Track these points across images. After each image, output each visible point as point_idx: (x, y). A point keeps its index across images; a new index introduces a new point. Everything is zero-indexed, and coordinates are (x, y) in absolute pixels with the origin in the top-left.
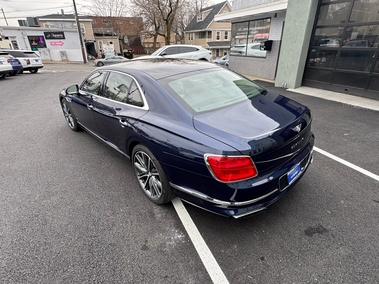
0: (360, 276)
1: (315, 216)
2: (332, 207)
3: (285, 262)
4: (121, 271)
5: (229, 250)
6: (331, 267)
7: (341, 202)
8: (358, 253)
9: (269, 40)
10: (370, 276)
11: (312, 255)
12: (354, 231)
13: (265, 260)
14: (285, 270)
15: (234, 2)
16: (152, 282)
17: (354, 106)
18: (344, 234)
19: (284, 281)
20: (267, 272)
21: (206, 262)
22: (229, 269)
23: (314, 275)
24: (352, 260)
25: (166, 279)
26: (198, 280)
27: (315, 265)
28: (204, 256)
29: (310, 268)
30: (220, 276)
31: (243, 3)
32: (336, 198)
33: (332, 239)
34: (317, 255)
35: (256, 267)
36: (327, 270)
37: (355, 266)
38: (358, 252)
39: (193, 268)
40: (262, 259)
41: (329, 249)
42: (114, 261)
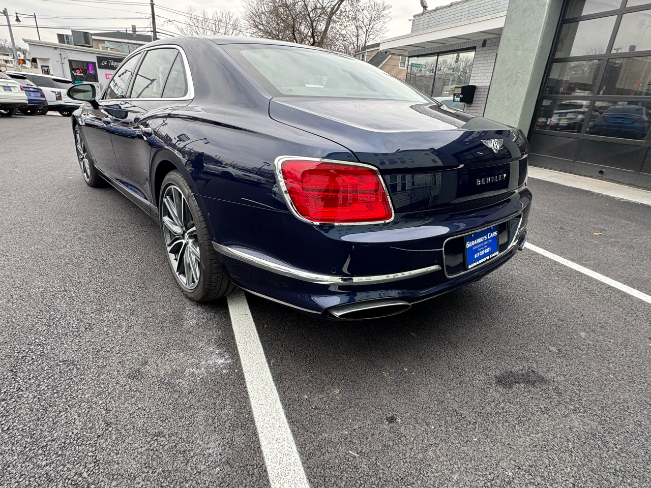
0: (616, 478)
1: (523, 353)
2: (561, 341)
3: (442, 430)
4: (60, 413)
5: (321, 396)
6: (547, 451)
7: (579, 334)
8: (612, 429)
9: (470, 84)
10: (640, 480)
11: (507, 424)
12: (605, 386)
13: (397, 423)
14: (439, 448)
15: (415, 21)
16: (120, 442)
17: (615, 197)
18: (584, 391)
19: (433, 470)
20: (396, 448)
21: (261, 414)
22: (309, 433)
23: (505, 464)
24: (599, 442)
25: (155, 438)
26: (230, 447)
27: (511, 443)
28: (260, 402)
29: (498, 448)
30: (282, 444)
31: (430, 23)
32: (571, 327)
33: (554, 398)
34: (519, 424)
35: (373, 434)
36: (538, 456)
37: (605, 455)
38: (614, 427)
39: (226, 423)
40: (392, 420)
41: (546, 415)
42: (55, 391)
